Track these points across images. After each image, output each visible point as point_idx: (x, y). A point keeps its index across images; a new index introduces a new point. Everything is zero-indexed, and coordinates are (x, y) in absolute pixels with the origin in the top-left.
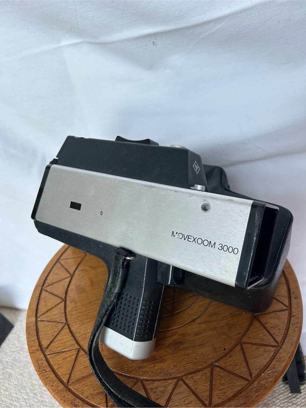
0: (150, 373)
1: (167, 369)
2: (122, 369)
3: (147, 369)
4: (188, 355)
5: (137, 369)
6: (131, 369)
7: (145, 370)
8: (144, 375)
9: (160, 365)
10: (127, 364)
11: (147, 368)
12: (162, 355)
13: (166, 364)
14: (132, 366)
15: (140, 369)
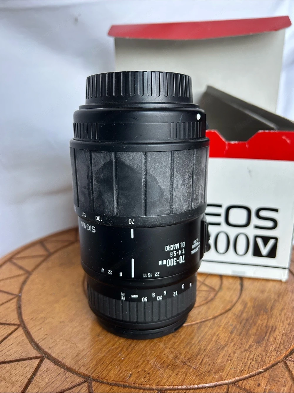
0: (282, 347)
1: (289, 332)
2: (251, 367)
3: (274, 346)
4: (283, 309)
5: (264, 354)
6: (259, 359)
7: (273, 348)
8: (279, 353)
9: (277, 332)
10: (247, 358)
11: (272, 344)
12: (264, 325)
13: (280, 328)
14: (255, 356)
15: (267, 351)
